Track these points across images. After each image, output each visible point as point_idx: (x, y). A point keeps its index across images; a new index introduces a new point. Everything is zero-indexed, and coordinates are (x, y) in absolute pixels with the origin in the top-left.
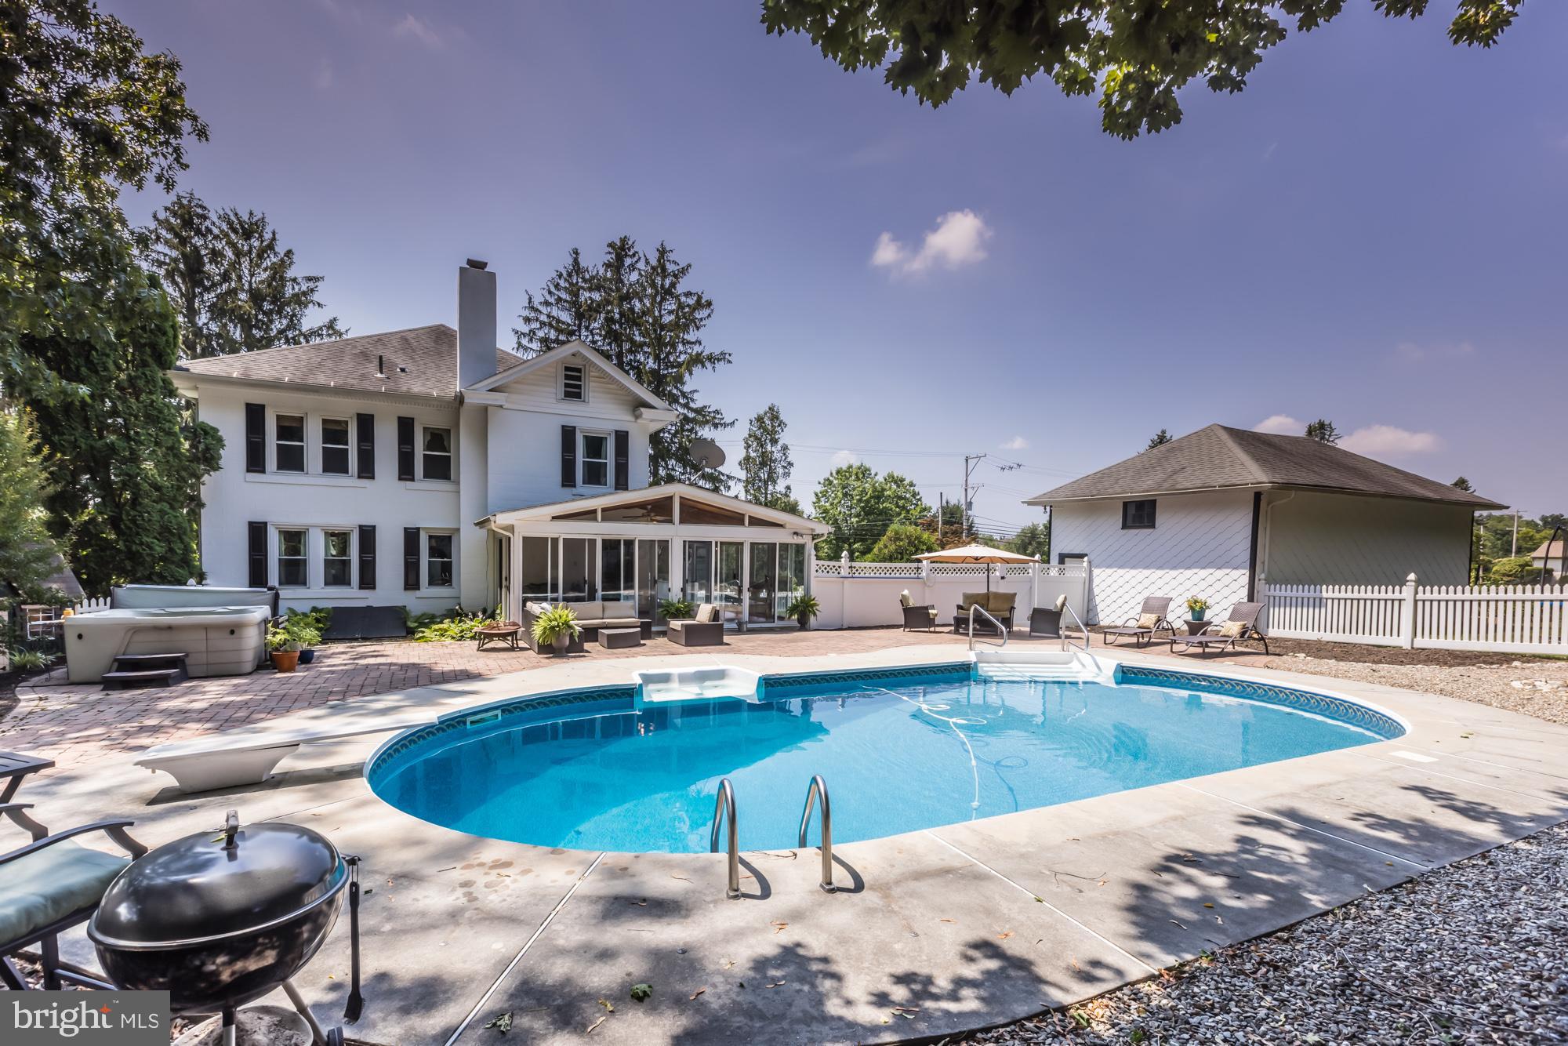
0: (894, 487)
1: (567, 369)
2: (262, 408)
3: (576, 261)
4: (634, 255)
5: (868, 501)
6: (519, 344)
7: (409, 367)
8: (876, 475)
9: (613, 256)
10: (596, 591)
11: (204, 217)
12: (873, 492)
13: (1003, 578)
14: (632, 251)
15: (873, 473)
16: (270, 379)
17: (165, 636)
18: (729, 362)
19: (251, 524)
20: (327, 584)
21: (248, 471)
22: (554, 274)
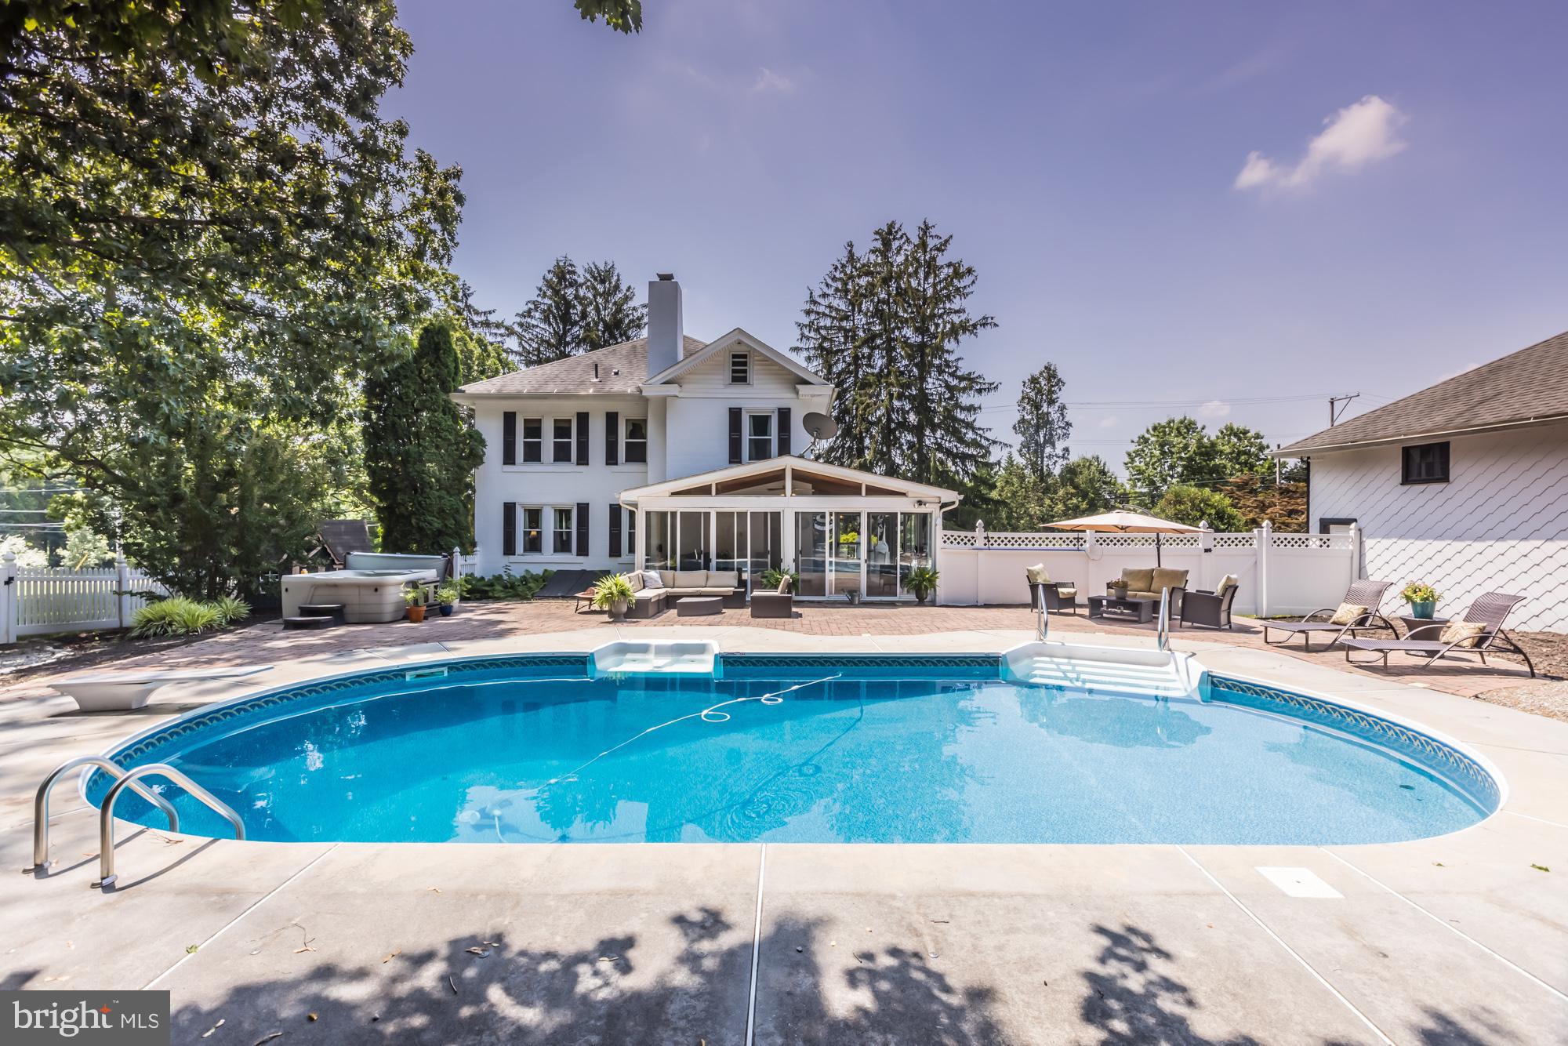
0: (1234, 440)
1: (734, 356)
2: (514, 414)
3: (851, 254)
4: (901, 237)
5: (1190, 459)
6: (803, 335)
7: (623, 370)
8: (1203, 428)
9: (880, 242)
10: (710, 560)
11: (574, 273)
12: (1198, 448)
13: (1208, 550)
14: (900, 234)
15: (1199, 426)
16: (514, 392)
17: (333, 591)
18: (996, 325)
19: (505, 504)
20: (555, 551)
21: (505, 463)
22: (832, 268)
